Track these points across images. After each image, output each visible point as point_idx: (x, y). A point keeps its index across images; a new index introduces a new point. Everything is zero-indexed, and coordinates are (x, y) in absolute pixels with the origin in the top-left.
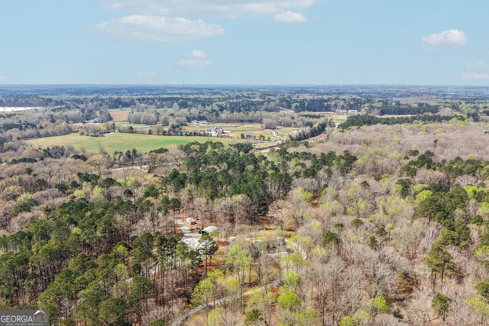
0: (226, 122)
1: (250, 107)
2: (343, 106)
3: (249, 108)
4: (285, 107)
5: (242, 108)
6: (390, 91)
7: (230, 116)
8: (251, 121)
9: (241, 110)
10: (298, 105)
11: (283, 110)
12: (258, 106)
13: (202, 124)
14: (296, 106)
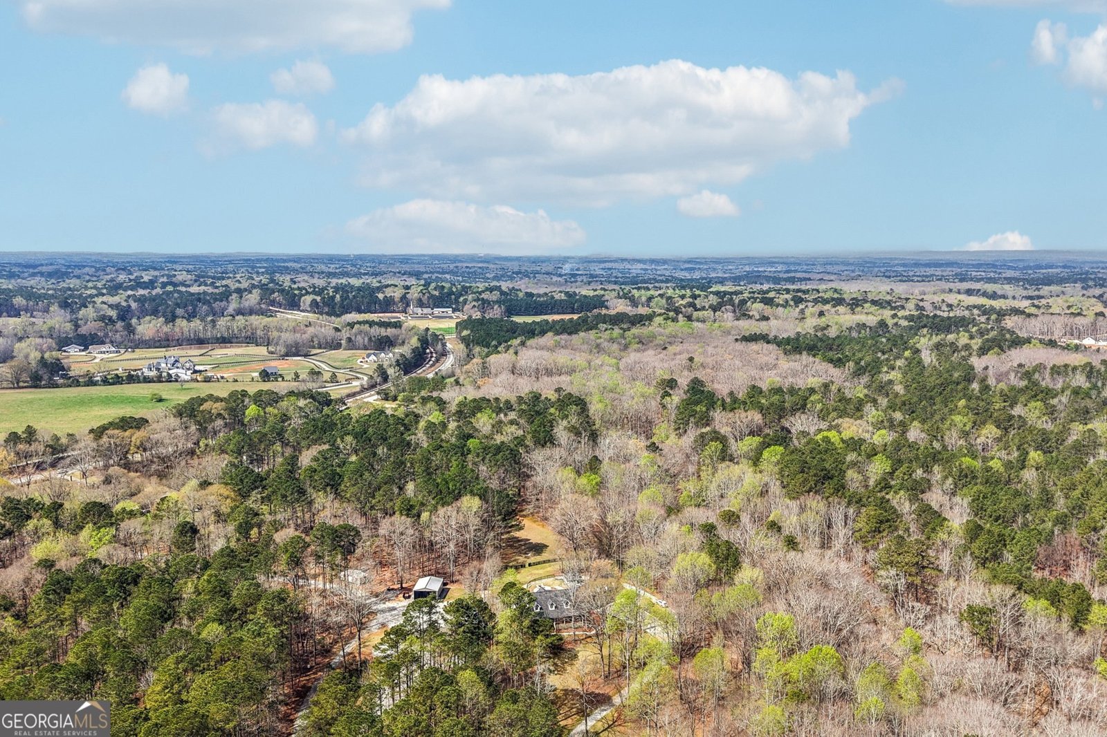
0: (158, 344)
1: (195, 307)
2: (420, 300)
3: (195, 309)
4: (280, 306)
5: (179, 311)
6: (467, 267)
7: (166, 329)
8: (224, 341)
9: (177, 314)
10: (318, 300)
11: (279, 311)
12: (216, 305)
13: (101, 352)
14: (314, 301)
